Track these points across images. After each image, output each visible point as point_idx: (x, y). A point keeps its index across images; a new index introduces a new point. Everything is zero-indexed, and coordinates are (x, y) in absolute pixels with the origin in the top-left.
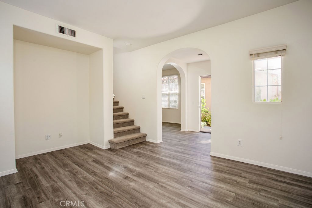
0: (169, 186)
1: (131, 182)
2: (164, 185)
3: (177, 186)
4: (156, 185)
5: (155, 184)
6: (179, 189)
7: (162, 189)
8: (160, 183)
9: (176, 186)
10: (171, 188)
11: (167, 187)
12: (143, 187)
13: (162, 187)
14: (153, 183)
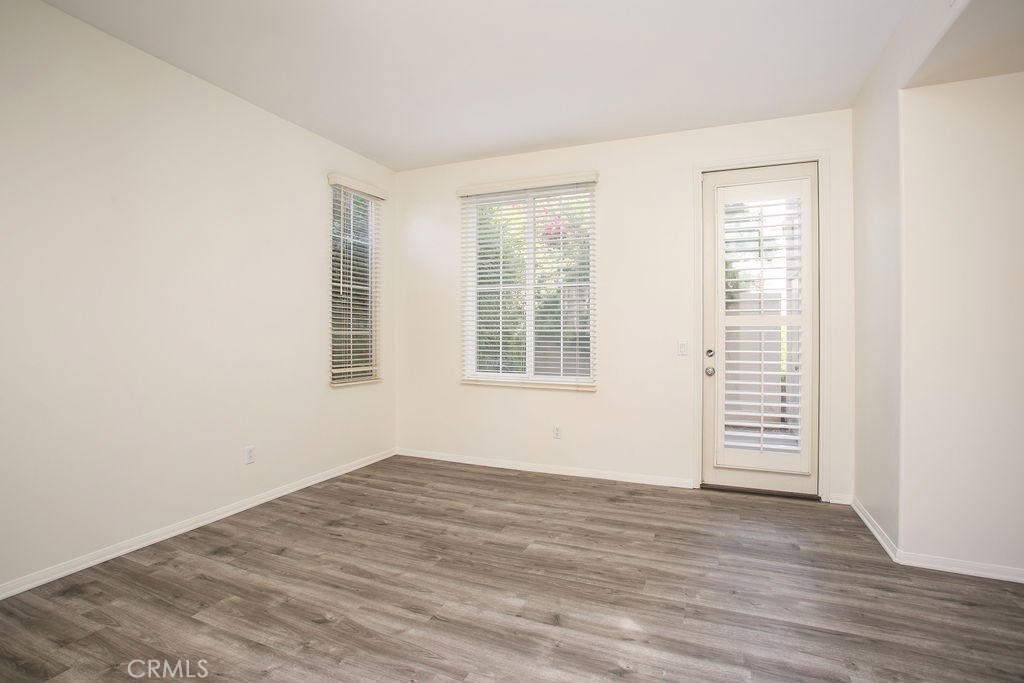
0: (397, 614)
1: (524, 609)
2: (412, 616)
3: (368, 617)
4: (438, 613)
5: (442, 615)
6: (362, 611)
7: (415, 602)
8: (426, 619)
9: (373, 619)
10: (390, 608)
11: (400, 610)
12: (475, 599)
13: (416, 610)
14: (449, 617)
